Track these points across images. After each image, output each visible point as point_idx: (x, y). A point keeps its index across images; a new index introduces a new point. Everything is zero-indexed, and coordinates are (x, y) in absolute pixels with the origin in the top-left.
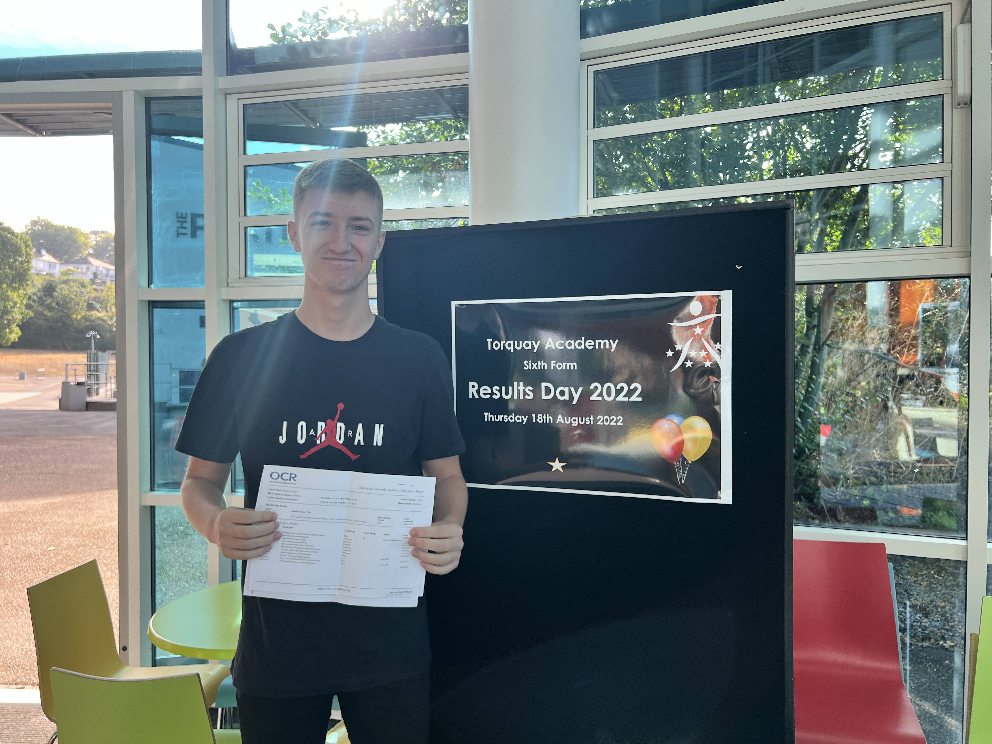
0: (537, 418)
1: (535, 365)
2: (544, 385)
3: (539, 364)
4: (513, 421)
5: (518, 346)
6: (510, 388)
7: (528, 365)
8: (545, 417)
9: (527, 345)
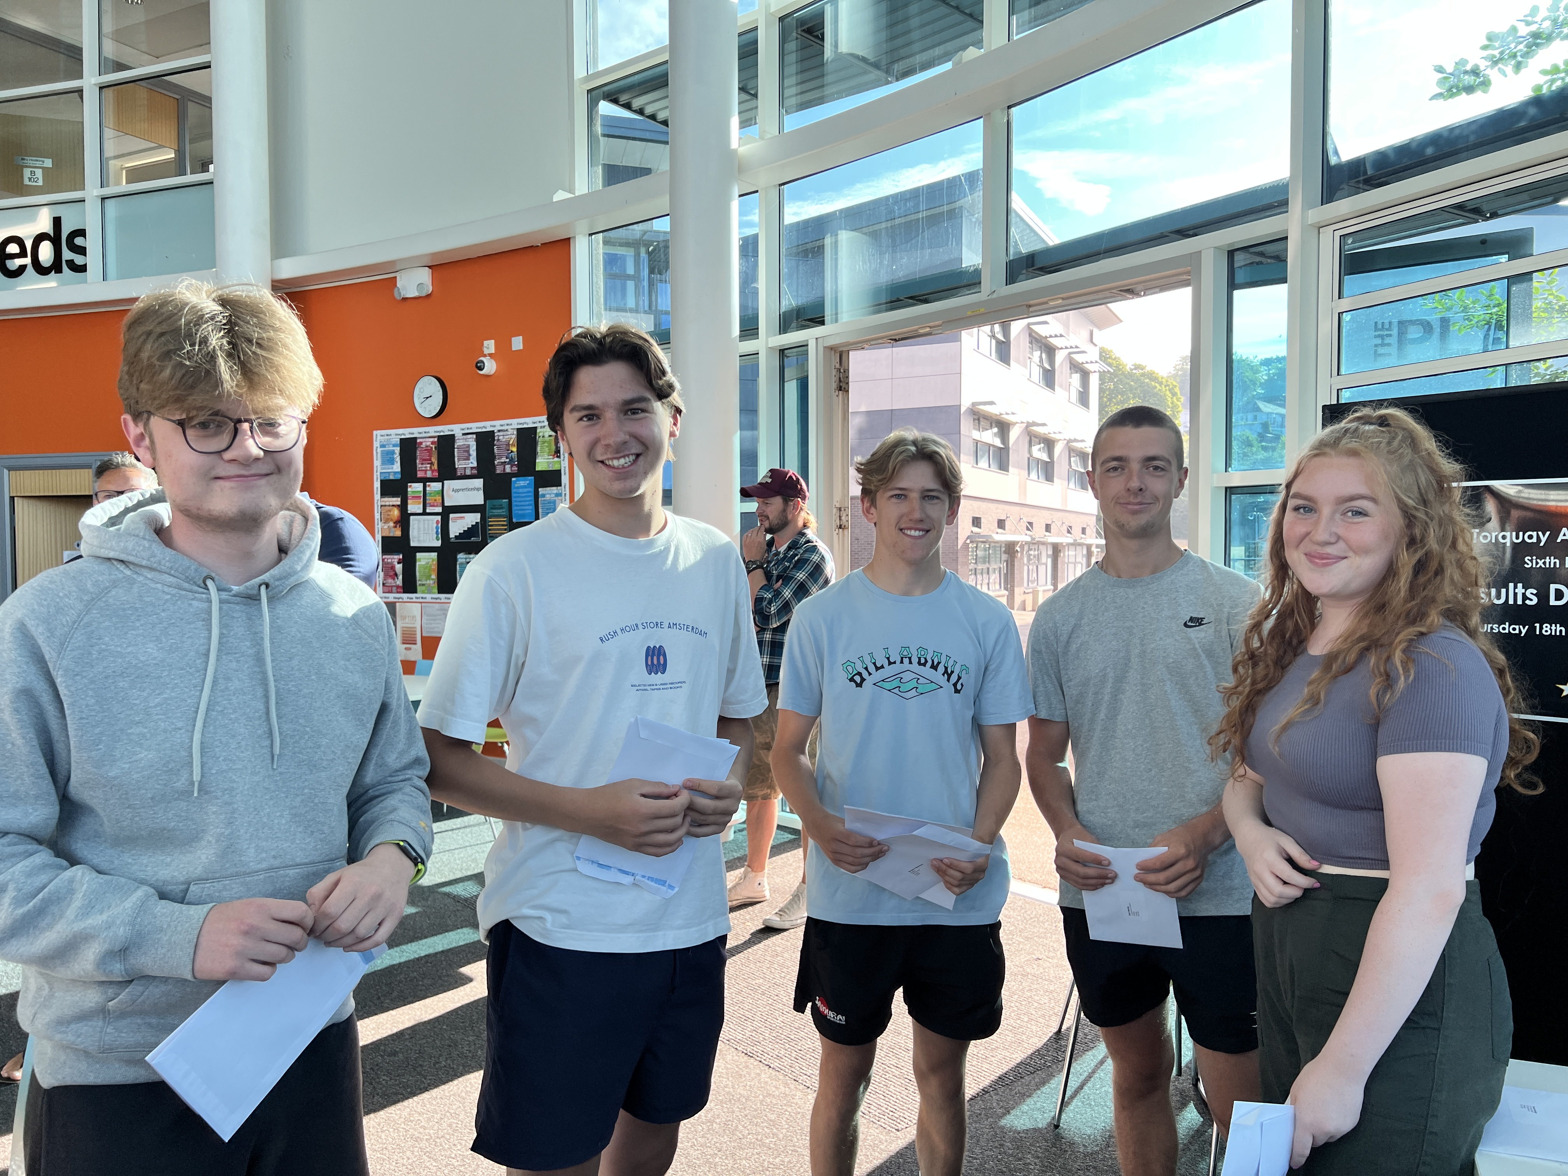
0: (1541, 628)
1: (1541, 563)
2: (1553, 587)
3: (1547, 560)
4: (1507, 631)
5: (1517, 538)
6: (1503, 591)
7: (1530, 562)
8: (1553, 627)
9: (1530, 537)
